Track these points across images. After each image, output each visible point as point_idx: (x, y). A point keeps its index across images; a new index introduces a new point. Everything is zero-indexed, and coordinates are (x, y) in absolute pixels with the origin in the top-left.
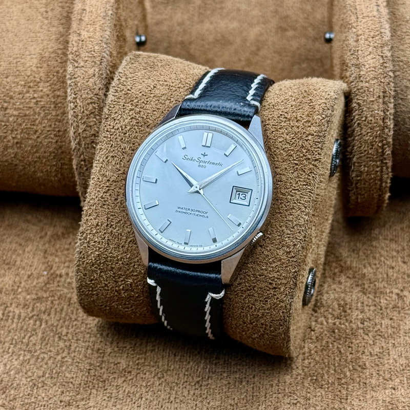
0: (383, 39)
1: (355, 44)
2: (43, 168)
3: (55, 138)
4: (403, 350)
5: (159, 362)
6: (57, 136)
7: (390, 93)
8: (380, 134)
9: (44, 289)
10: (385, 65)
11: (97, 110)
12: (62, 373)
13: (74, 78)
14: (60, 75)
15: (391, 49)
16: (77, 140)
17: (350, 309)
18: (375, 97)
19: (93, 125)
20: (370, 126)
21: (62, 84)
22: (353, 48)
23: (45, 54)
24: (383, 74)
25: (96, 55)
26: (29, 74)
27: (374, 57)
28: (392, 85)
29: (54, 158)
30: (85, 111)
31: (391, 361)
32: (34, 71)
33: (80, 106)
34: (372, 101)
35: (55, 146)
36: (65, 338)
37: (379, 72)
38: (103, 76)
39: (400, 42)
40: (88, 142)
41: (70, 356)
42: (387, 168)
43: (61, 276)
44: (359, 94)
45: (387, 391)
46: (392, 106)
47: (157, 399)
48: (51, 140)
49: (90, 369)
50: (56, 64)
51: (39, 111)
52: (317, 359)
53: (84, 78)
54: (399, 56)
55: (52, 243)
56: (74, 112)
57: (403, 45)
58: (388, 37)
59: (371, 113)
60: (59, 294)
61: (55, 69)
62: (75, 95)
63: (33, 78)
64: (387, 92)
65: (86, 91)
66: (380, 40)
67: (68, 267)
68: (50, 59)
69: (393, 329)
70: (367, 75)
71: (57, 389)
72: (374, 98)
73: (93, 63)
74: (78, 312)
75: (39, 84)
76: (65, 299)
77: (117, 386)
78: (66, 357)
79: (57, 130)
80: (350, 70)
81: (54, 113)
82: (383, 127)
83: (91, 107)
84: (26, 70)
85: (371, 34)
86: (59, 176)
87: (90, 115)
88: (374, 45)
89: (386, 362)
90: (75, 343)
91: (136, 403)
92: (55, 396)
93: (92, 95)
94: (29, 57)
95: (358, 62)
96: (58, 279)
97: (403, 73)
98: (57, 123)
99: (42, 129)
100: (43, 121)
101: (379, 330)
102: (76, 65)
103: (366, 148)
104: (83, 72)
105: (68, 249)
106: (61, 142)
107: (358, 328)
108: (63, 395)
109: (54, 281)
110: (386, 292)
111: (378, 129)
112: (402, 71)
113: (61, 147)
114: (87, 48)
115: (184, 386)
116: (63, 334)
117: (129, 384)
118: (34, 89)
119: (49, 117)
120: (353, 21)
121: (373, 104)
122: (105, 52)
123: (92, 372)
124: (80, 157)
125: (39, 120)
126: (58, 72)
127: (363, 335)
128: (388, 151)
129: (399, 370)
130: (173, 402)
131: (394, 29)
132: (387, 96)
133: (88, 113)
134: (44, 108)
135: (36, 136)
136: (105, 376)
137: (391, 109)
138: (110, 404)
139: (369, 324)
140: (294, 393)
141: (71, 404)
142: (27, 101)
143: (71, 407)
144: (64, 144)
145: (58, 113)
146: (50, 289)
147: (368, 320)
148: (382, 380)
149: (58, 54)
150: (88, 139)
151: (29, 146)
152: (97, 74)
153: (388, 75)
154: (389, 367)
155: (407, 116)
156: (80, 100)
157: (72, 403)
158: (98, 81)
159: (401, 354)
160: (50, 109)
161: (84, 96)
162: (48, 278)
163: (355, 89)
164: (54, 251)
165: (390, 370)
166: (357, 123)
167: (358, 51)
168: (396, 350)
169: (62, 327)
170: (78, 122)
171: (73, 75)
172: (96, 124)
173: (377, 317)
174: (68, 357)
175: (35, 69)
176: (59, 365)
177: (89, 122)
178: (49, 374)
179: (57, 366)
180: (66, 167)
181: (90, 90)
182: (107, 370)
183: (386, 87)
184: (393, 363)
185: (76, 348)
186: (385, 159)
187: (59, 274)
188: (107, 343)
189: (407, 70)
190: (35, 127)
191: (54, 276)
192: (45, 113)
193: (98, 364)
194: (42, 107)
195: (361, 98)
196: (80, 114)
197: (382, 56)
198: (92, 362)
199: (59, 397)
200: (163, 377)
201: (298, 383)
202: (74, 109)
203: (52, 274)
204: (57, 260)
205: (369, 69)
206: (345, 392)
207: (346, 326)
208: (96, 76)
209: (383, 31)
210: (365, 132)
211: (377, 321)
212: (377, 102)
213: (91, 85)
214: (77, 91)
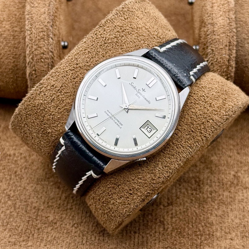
0: (230, 6)
1: (210, 9)
2: (4, 79)
3: (13, 59)
4: (237, 213)
5: (75, 217)
6: (14, 58)
8: (226, 70)
10: (231, 24)
11: (46, 36)
12: (10, 223)
13: (31, 14)
14: (17, 17)
15: (235, 13)
16: (31, 57)
17: (202, 184)
18: (223, 45)
19: (43, 46)
20: (220, 65)
21: (18, 23)
22: (210, 12)
23: (7, 2)
24: (229, 30)
27: (224, 18)
28: (235, 37)
29: (12, 73)
30: (38, 37)
31: (230, 220)
33: (34, 33)
34: (222, 48)
35: (12, 64)
36: (12, 199)
37: (226, 29)
38: (51, 14)
39: (241, 8)
40: (38, 58)
41: (16, 211)
43: (10, 156)
44: (213, 43)
45: (227, 241)
46: (234, 51)
47: (74, 242)
48: (10, 61)
49: (29, 221)
50: (14, 9)
51: (2, 40)
52: (181, 217)
53: (37, 14)
54: (240, 17)
55: (5, 132)
56: (30, 37)
57: (243, 10)
58: (232, 5)
59: (220, 56)
60: (8, 168)
61: (14, 12)
62: (31, 25)
64: (232, 43)
65: (39, 23)
66: (227, 7)
67: (15, 149)
68: (10, 6)
69: (230, 199)
70: (218, 30)
71: (7, 233)
72: (222, 46)
73: (44, 5)
74: (22, 181)
75: (3, 22)
76: (13, 171)
77: (47, 232)
78: (13, 212)
79: (14, 54)
80: (207, 27)
81: (13, 42)
82: (228, 66)
83: (41, 34)
85: (222, 3)
86: (15, 84)
87: (41, 39)
88: (223, 10)
89: (226, 221)
90: (19, 202)
91: (60, 244)
92: (5, 238)
93: (43, 26)
95: (213, 22)
96: (8, 157)
97: (243, 29)
98: (15, 49)
99: (5, 53)
100: (5, 48)
101: (222, 199)
104: (37, 10)
106: (17, 62)
107: (208, 197)
108: (10, 238)
109: (5, 159)
110: (226, 173)
111: (224, 67)
112: (242, 28)
113: (16, 66)
115: (92, 234)
116: (11, 196)
117: (55, 232)
121: (222, 50)
124: (32, 68)
125: (2, 47)
126: (15, 15)
127: (210, 202)
129: (235, 227)
130: (85, 244)
132: (231, 45)
134: (6, 39)
136: (39, 226)
137: (234, 54)
138: (42, 245)
139: (215, 195)
140: (166, 240)
141: (16, 244)
143: (16, 246)
144: (19, 63)
145: (15, 42)
146: (3, 165)
147: (214, 192)
148: (224, 233)
149: (16, 3)
150: (39, 56)
152: (46, 12)
153: (232, 31)
154: (228, 225)
155: (244, 58)
156: (34, 29)
157: (17, 243)
158: (47, 17)
159: (236, 216)
160: (10, 40)
161: (37, 27)
162: (2, 157)
163: (210, 40)
164: (6, 138)
165: (229, 227)
166: (211, 63)
167: (212, 14)
168: (233, 213)
169: (10, 191)
170: (32, 44)
171: (30, 12)
172: (44, 46)
173: (220, 190)
174: (15, 212)
176: (8, 217)
177: (40, 44)
179: (7, 218)
180: (20, 79)
181: (42, 23)
182: (41, 221)
183: (231, 39)
184: (231, 222)
185: (20, 206)
187: (9, 154)
188: (41, 203)
189: (245, 27)
191: (6, 155)
192: (7, 42)
193: (35, 217)
194: (5, 38)
195: (214, 46)
196: (34, 39)
197: (229, 18)
198: (31, 216)
199: (8, 239)
200: (78, 227)
201: (168, 234)
202: (30, 35)
203: (4, 154)
204: (8, 144)
205: (220, 27)
206: (199, 241)
207: (200, 196)
208: (46, 14)
210: (216, 69)
211: (220, 193)
212: (225, 49)
213: (42, 19)
214: (33, 23)
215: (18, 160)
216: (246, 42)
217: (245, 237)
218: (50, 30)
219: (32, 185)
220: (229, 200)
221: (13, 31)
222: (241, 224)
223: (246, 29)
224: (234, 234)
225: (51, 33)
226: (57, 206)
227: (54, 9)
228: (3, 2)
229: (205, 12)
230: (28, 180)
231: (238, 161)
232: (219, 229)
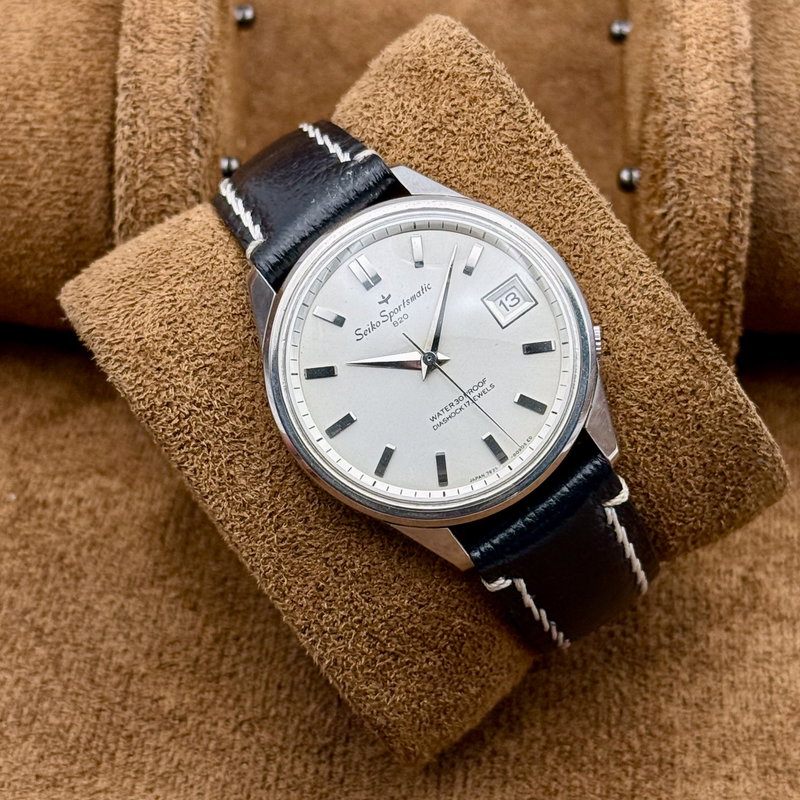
0: (736, 46)
1: (676, 54)
2: (39, 269)
3: (67, 208)
4: (750, 696)
5: (245, 700)
6: (71, 205)
7: (746, 162)
8: (721, 247)
9: (10, 530)
11: (178, 145)
12: (42, 715)
13: (135, 73)
14: (80, 76)
15: (753, 68)
16: (130, 205)
17: (644, 604)
18: (715, 168)
19: (169, 176)
20: (702, 228)
22: (674, 65)
23: (49, 31)
24: (734, 122)
25: (181, 29)
26: (16, 71)
27: (716, 84)
28: (751, 144)
29: (63, 251)
30: (154, 146)
31: (726, 719)
32: (27, 66)
33: (144, 133)
34: (709, 177)
35: (65, 225)
36: (50, 640)
37: (725, 116)
38: (197, 75)
39: (773, 54)
40: (153, 211)
41: (60, 680)
42: (733, 317)
43: (45, 505)
44: (682, 160)
45: (716, 784)
46: (748, 188)
47: (239, 780)
48: (59, 213)
49: (100, 710)
50: (73, 52)
51: (35, 149)
52: (574, 707)
53: (155, 75)
54: (769, 83)
56: (130, 145)
57: (778, 59)
58: (745, 42)
59: (704, 202)
60: (39, 542)
61: (71, 63)
62: (135, 108)
63: (22, 81)
64: (741, 161)
65: (159, 104)
66: (730, 50)
67: (62, 486)
68: (61, 41)
69: (730, 651)
70: (699, 121)
71: (30, 749)
72: (712, 169)
73: (176, 47)
74: (79, 585)
75: (38, 93)
76: (53, 555)
77: (156, 748)
78: (51, 680)
79: (72, 191)
80: (665, 109)
81: (67, 156)
82: (730, 233)
83: (165, 138)
84: (10, 63)
85: (712, 36)
87: (163, 153)
88: (716, 58)
89: (715, 720)
90: (70, 651)
91: (196, 787)
92: (24, 764)
93: (171, 113)
94: (16, 36)
95: (683, 94)
96: (39, 510)
97: (777, 119)
98: (73, 177)
99: (41, 188)
100: (44, 172)
101: (703, 651)
102: (140, 47)
103: (691, 275)
104: (154, 63)
105: (62, 448)
106: (79, 217)
107: (660, 646)
108: (42, 764)
109: (30, 515)
110: (719, 571)
111: (717, 235)
112: (773, 114)
113: (78, 228)
114: (163, 14)
115: (297, 754)
116: (47, 631)
117: (181, 746)
118: (27, 104)
119: (56, 163)
120: (673, 6)
121: (709, 184)
122: (201, 25)
123: (105, 715)
125: (34, 169)
126: (76, 70)
127: (667, 659)
128: (737, 283)
129: (741, 739)
130: (273, 788)
131: (762, 26)
132: (739, 168)
133: (159, 149)
134: (48, 145)
135: (26, 203)
136: (131, 727)
137: (746, 194)
138: (140, 788)
139: (681, 639)
140: (525, 779)
141: (59, 783)
142: (11, 127)
143: (59, 789)
144: (85, 221)
145: (76, 155)
146: (22, 533)
147: (680, 629)
148: (706, 759)
149: (78, 32)
150: (154, 204)
151: (11, 222)
152: (183, 70)
153: (743, 123)
154: (721, 732)
155: (779, 209)
156: (144, 121)
157: (62, 780)
158: (185, 85)
159: (747, 706)
160: (60, 148)
161: (153, 113)
162: (19, 509)
163: (674, 151)
164: (32, 451)
165: (722, 739)
166: (674, 221)
167: (682, 70)
168: (737, 695)
169: (44, 614)
170: (136, 167)
171: (132, 68)
172: (174, 174)
173: (700, 623)
174: (56, 682)
175: (28, 61)
176: (35, 698)
177: (161, 169)
178: (15, 716)
179: (31, 699)
181: (168, 101)
182: (137, 712)
183: (738, 149)
184: (729, 723)
185: (72, 663)
186: (730, 298)
187: (41, 501)
188: (139, 655)
189: (785, 112)
190: (26, 184)
191: (32, 503)
192: (49, 155)
193: (118, 699)
194: (42, 142)
195: (685, 170)
196: (141, 151)
197: (733, 83)
198: (106, 694)
199: (34, 767)
200: (252, 733)
201: (533, 758)
202: (129, 138)
203: (27, 500)
204: (38, 469)
205: (704, 110)
206: (628, 782)
207: (635, 640)
208: (182, 74)
209: (736, 29)
210: (691, 240)
211: (699, 632)
212: (719, 180)
213: (169, 91)
214: (140, 101)
215: (69, 518)
216: (785, 160)
217: (771, 771)
218: (194, 125)
219: (111, 597)
220: (724, 656)
221: (68, 121)
222: (762, 731)
223: (788, 118)
224: (738, 761)
225: (196, 135)
226: (188, 666)
227: (207, 58)
228: (37, 28)
229: (658, 63)
230: (98, 584)
231: (757, 534)
232: (692, 746)
